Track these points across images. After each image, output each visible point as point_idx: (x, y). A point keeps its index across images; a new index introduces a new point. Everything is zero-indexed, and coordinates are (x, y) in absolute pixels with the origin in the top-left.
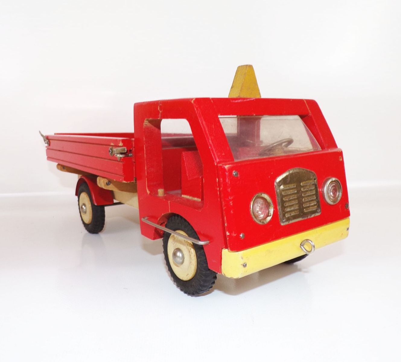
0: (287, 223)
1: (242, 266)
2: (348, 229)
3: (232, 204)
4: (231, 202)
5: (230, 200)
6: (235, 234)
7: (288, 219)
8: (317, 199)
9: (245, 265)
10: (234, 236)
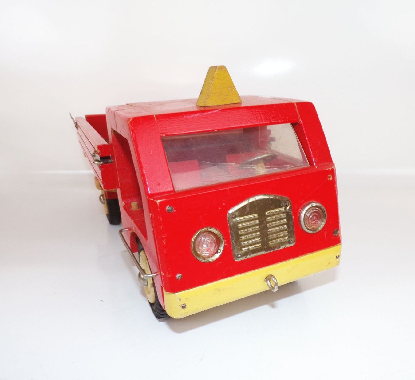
0: (243, 258)
1: (181, 308)
2: (338, 257)
3: (164, 243)
4: (164, 241)
5: (163, 239)
6: (169, 275)
7: (246, 254)
8: (290, 229)
9: (184, 307)
10: (169, 277)
